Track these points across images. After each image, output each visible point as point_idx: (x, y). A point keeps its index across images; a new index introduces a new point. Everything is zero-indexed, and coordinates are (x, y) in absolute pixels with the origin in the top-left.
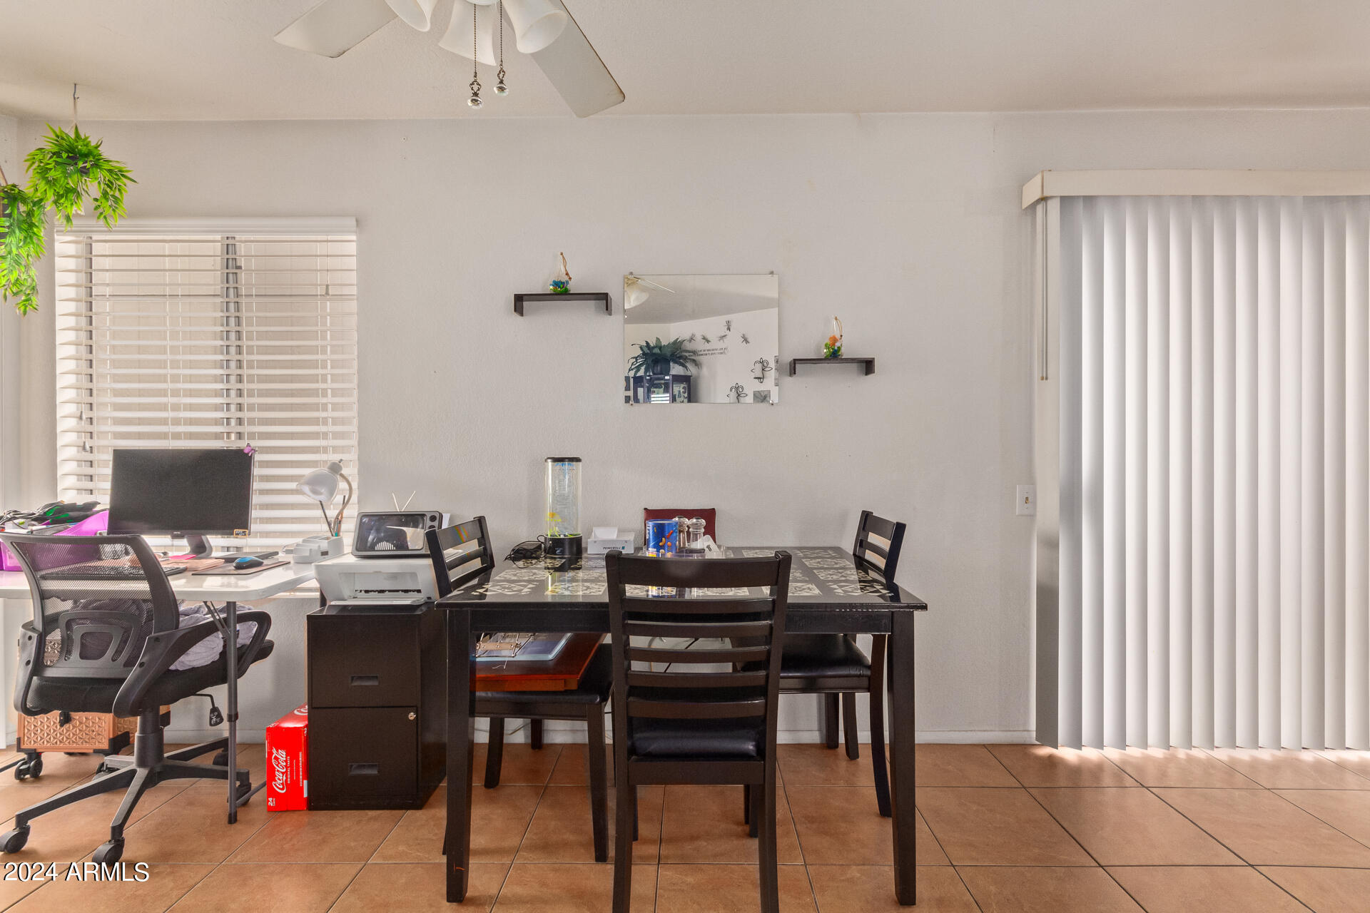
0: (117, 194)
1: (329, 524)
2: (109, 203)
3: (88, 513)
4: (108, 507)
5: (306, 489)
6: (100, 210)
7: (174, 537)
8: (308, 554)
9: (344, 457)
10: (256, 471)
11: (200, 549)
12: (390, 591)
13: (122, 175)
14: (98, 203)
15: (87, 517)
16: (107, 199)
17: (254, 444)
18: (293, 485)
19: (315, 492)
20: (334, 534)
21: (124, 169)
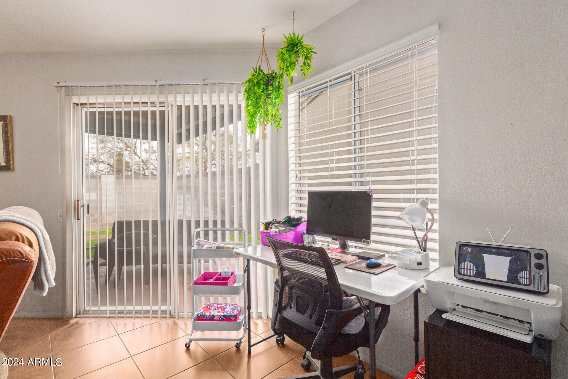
0: (309, 62)
1: (419, 242)
2: (306, 67)
3: (299, 222)
4: (306, 220)
5: (406, 217)
6: (303, 71)
7: (333, 239)
8: (409, 263)
9: (430, 196)
10: (374, 204)
11: (344, 247)
12: (487, 312)
13: (311, 51)
14: (302, 68)
15: (299, 224)
16: (305, 65)
17: (373, 187)
18: (397, 214)
19: (411, 220)
20: (422, 250)
21: (311, 48)
